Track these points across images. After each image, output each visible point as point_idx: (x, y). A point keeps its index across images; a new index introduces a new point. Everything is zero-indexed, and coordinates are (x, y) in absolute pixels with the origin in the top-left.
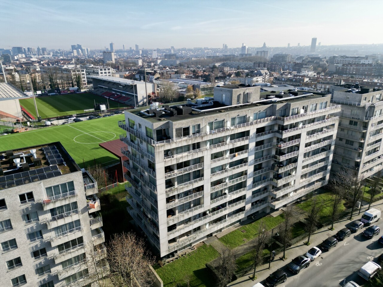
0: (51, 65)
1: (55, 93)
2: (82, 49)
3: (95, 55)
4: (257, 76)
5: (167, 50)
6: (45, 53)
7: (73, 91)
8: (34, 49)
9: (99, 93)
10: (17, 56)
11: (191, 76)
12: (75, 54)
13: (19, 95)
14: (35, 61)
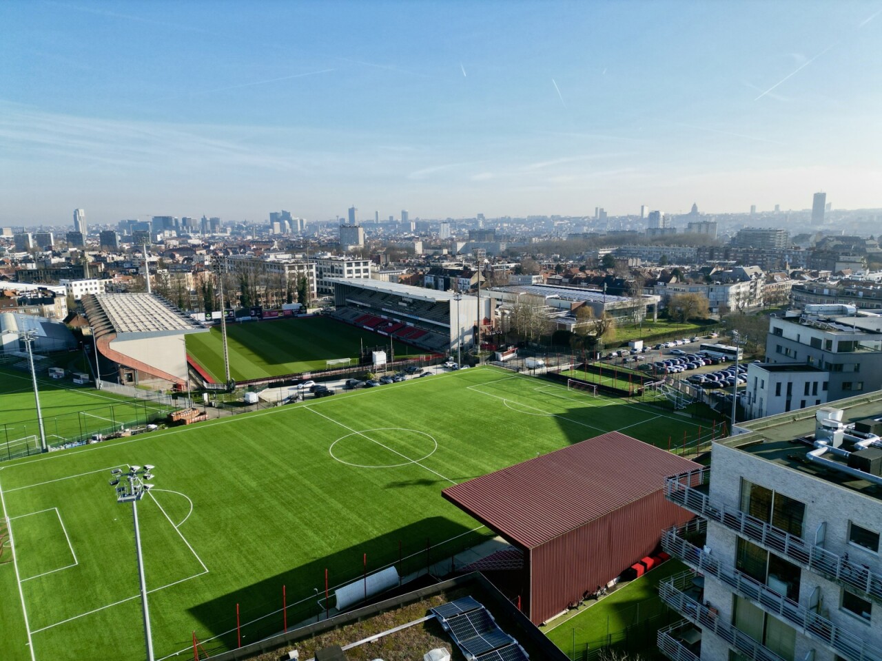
0: (231, 253)
1: (250, 318)
2: (291, 221)
3: (318, 232)
4: (735, 282)
5: (469, 221)
6: (217, 228)
7: (288, 313)
8: (195, 221)
9: (348, 317)
10: (162, 235)
11: (560, 280)
12: (277, 230)
13: (183, 323)
14: (199, 246)
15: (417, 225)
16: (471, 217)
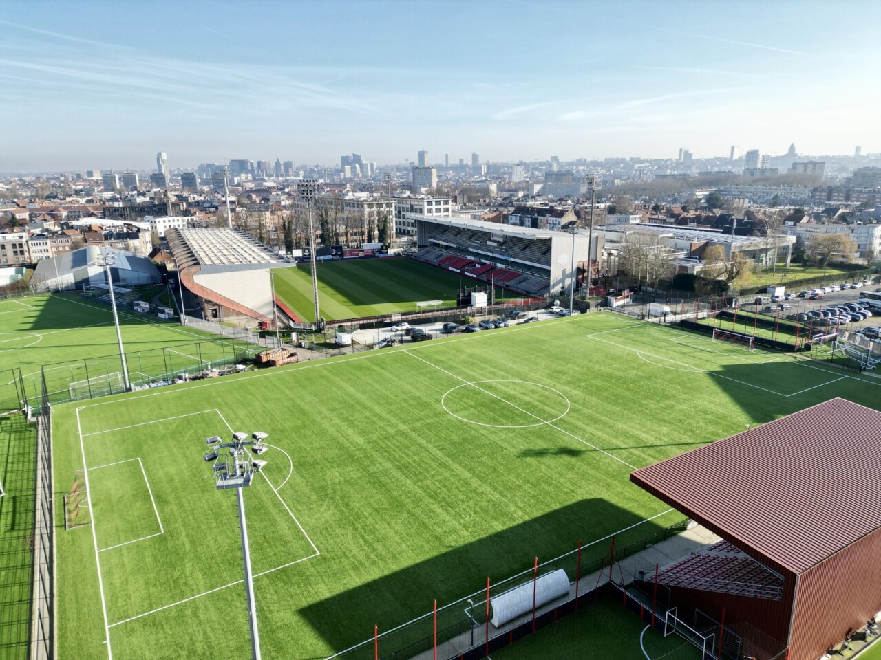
1: (330, 257)
2: (361, 165)
5: (542, 164)
6: (291, 172)
7: (369, 253)
8: (269, 164)
9: (431, 258)
10: (238, 178)
11: (666, 220)
12: (348, 173)
13: (267, 258)
14: (274, 187)
15: (488, 168)
16: (544, 160)
